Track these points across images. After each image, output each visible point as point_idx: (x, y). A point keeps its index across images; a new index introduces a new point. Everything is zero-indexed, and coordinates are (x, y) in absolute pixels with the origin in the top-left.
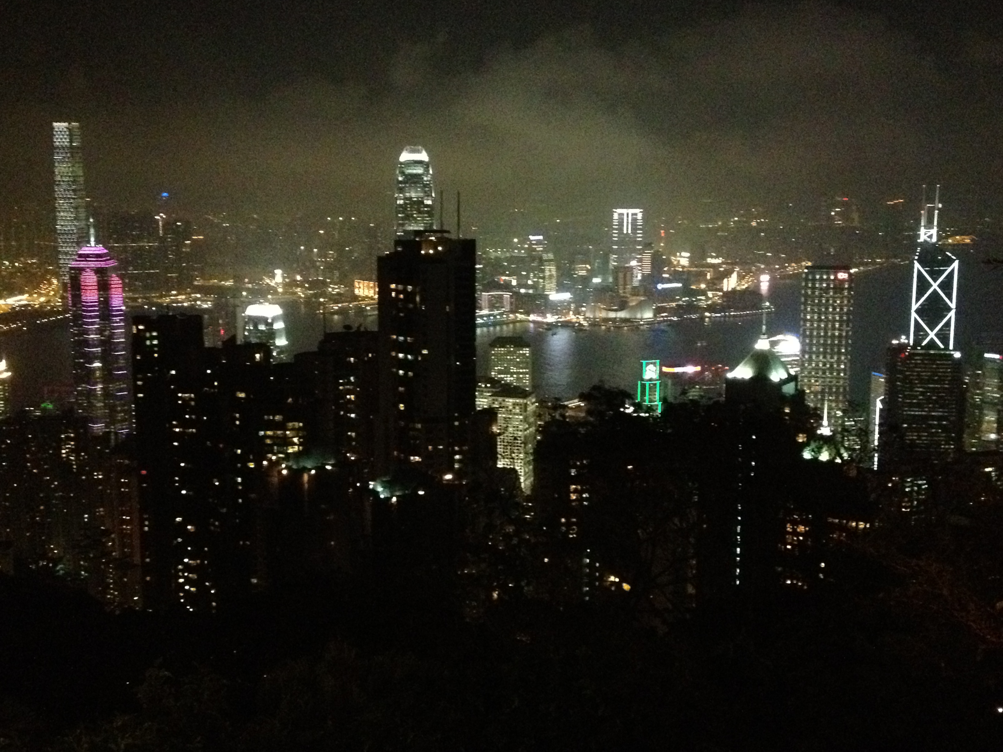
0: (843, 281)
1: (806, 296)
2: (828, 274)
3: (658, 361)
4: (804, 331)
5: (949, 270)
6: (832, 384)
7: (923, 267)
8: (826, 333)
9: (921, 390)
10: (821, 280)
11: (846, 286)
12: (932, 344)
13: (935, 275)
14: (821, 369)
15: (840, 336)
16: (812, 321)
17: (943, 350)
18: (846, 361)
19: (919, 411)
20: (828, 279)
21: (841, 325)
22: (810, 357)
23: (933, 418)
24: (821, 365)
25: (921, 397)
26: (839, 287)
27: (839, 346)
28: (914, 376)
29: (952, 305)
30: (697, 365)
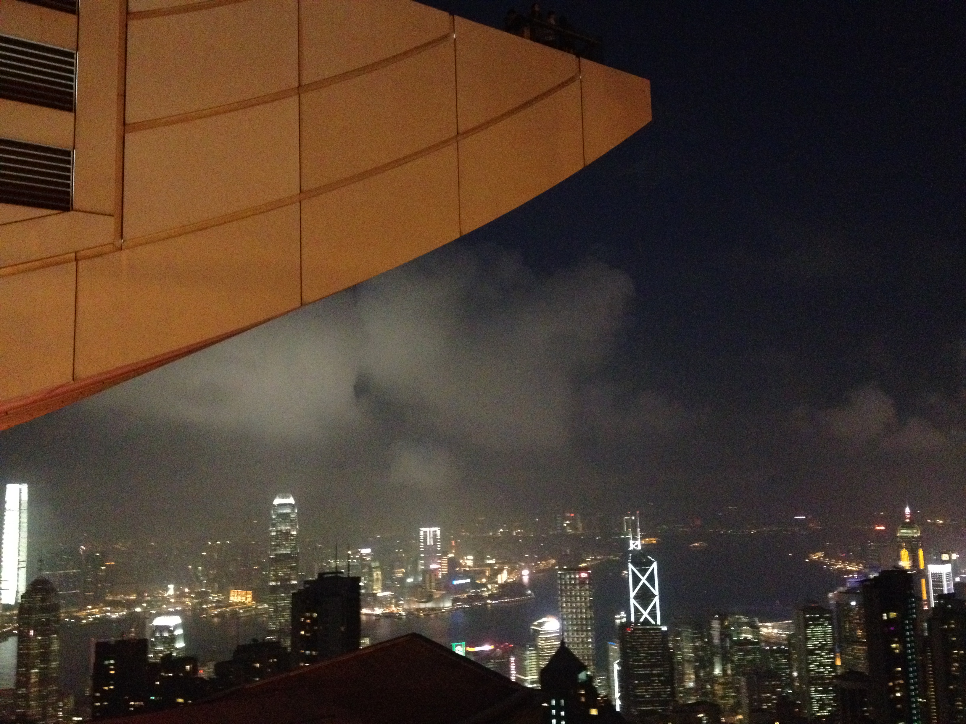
0: (585, 578)
1: (562, 590)
2: (575, 574)
3: (464, 643)
4: (562, 615)
5: (652, 568)
6: (585, 653)
7: (635, 567)
8: (577, 616)
9: (644, 655)
10: (571, 579)
11: (588, 582)
12: (646, 621)
13: (643, 572)
14: (575, 643)
15: (586, 618)
16: (567, 607)
17: (653, 625)
18: (592, 636)
19: (644, 671)
20: (575, 578)
21: (586, 610)
22: (568, 634)
23: (654, 675)
24: (575, 640)
25: (644, 660)
26: (582, 582)
27: (587, 625)
28: (638, 645)
29: (656, 592)
30: (491, 644)
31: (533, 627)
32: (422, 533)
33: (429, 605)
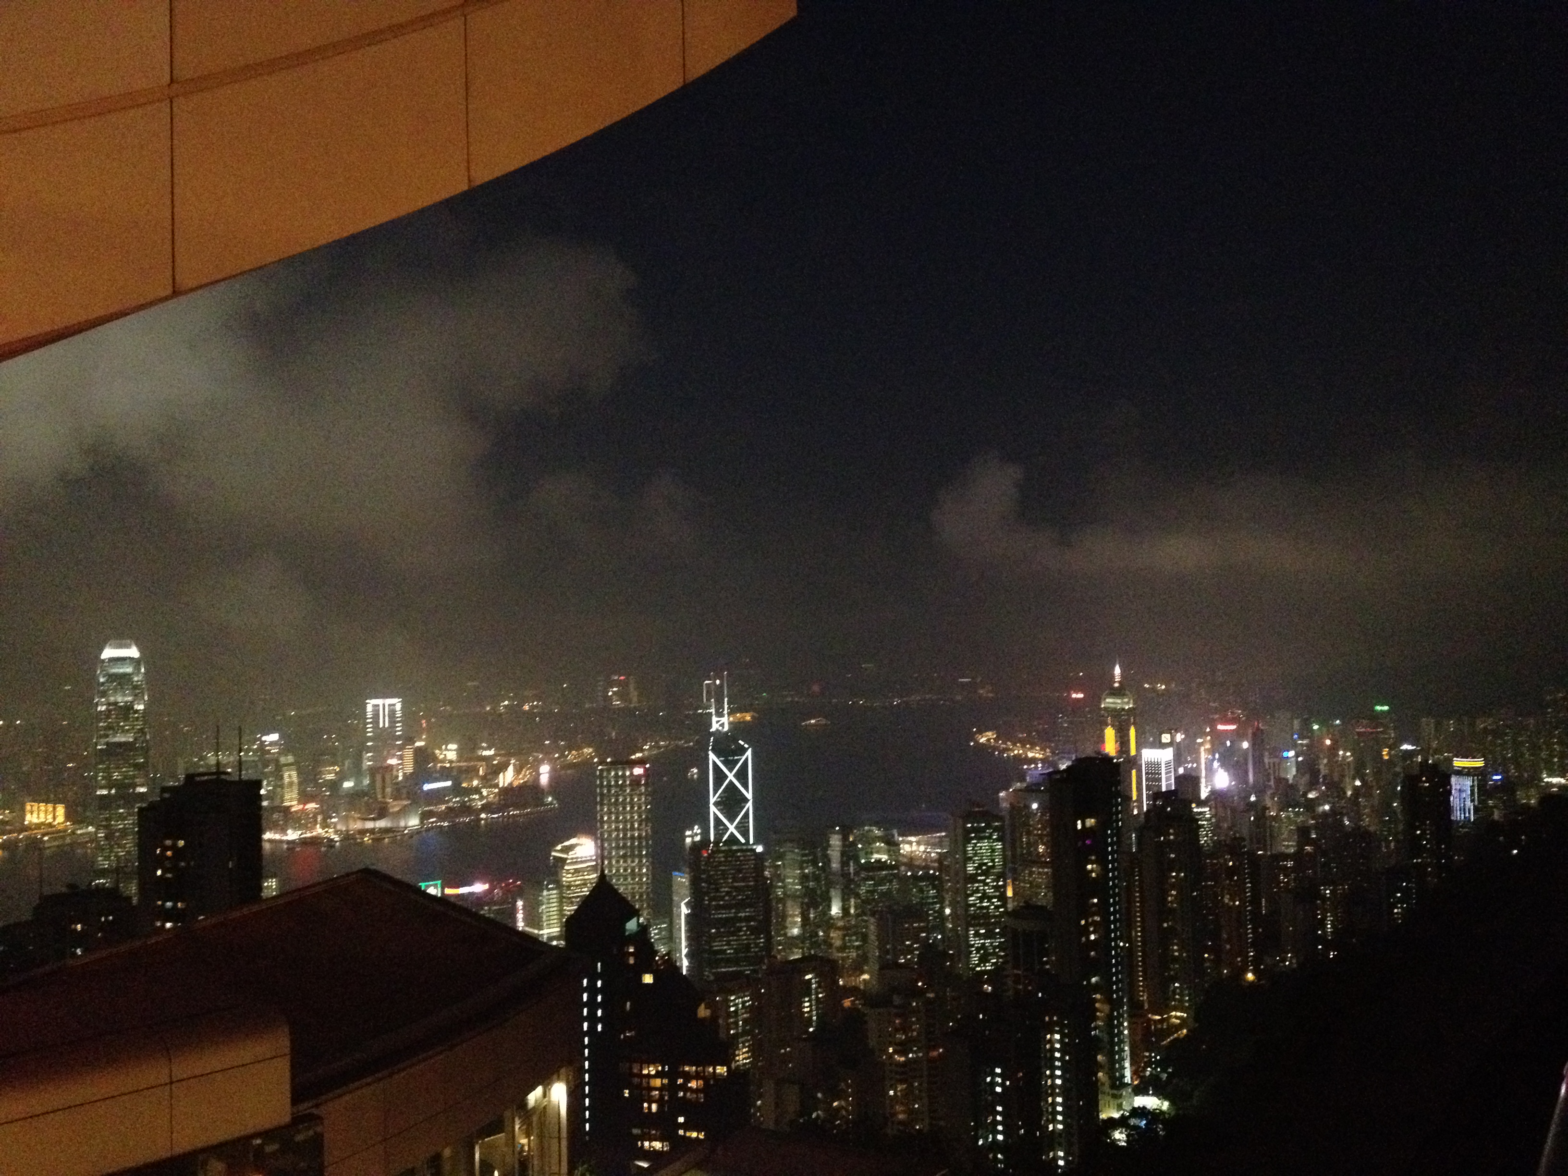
0: (639, 776)
1: (602, 795)
2: (624, 770)
3: (439, 882)
4: (602, 834)
5: (744, 758)
6: (635, 890)
7: (718, 757)
8: (625, 835)
9: (726, 889)
10: (617, 777)
11: (643, 782)
12: (733, 839)
13: (730, 765)
14: (621, 875)
15: (640, 837)
16: (609, 821)
17: (743, 844)
18: (648, 864)
19: (725, 914)
20: (624, 776)
21: (640, 825)
22: (610, 863)
23: (741, 920)
24: (622, 871)
25: (727, 898)
26: (635, 782)
27: (640, 847)
28: (718, 875)
29: (749, 795)
30: (485, 883)
31: (553, 854)
32: (369, 708)
33: (382, 824)
